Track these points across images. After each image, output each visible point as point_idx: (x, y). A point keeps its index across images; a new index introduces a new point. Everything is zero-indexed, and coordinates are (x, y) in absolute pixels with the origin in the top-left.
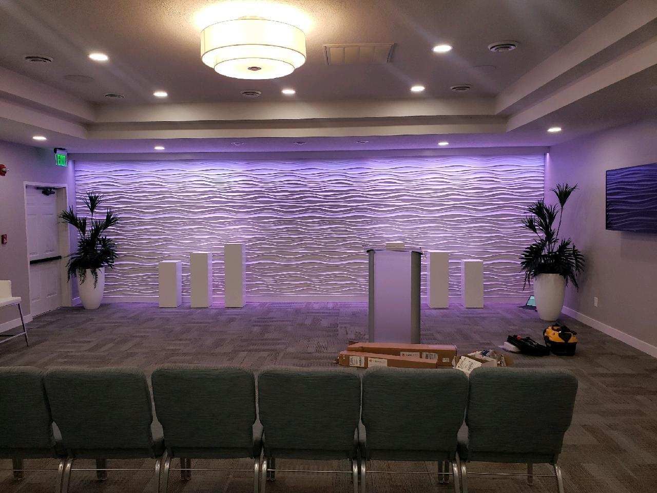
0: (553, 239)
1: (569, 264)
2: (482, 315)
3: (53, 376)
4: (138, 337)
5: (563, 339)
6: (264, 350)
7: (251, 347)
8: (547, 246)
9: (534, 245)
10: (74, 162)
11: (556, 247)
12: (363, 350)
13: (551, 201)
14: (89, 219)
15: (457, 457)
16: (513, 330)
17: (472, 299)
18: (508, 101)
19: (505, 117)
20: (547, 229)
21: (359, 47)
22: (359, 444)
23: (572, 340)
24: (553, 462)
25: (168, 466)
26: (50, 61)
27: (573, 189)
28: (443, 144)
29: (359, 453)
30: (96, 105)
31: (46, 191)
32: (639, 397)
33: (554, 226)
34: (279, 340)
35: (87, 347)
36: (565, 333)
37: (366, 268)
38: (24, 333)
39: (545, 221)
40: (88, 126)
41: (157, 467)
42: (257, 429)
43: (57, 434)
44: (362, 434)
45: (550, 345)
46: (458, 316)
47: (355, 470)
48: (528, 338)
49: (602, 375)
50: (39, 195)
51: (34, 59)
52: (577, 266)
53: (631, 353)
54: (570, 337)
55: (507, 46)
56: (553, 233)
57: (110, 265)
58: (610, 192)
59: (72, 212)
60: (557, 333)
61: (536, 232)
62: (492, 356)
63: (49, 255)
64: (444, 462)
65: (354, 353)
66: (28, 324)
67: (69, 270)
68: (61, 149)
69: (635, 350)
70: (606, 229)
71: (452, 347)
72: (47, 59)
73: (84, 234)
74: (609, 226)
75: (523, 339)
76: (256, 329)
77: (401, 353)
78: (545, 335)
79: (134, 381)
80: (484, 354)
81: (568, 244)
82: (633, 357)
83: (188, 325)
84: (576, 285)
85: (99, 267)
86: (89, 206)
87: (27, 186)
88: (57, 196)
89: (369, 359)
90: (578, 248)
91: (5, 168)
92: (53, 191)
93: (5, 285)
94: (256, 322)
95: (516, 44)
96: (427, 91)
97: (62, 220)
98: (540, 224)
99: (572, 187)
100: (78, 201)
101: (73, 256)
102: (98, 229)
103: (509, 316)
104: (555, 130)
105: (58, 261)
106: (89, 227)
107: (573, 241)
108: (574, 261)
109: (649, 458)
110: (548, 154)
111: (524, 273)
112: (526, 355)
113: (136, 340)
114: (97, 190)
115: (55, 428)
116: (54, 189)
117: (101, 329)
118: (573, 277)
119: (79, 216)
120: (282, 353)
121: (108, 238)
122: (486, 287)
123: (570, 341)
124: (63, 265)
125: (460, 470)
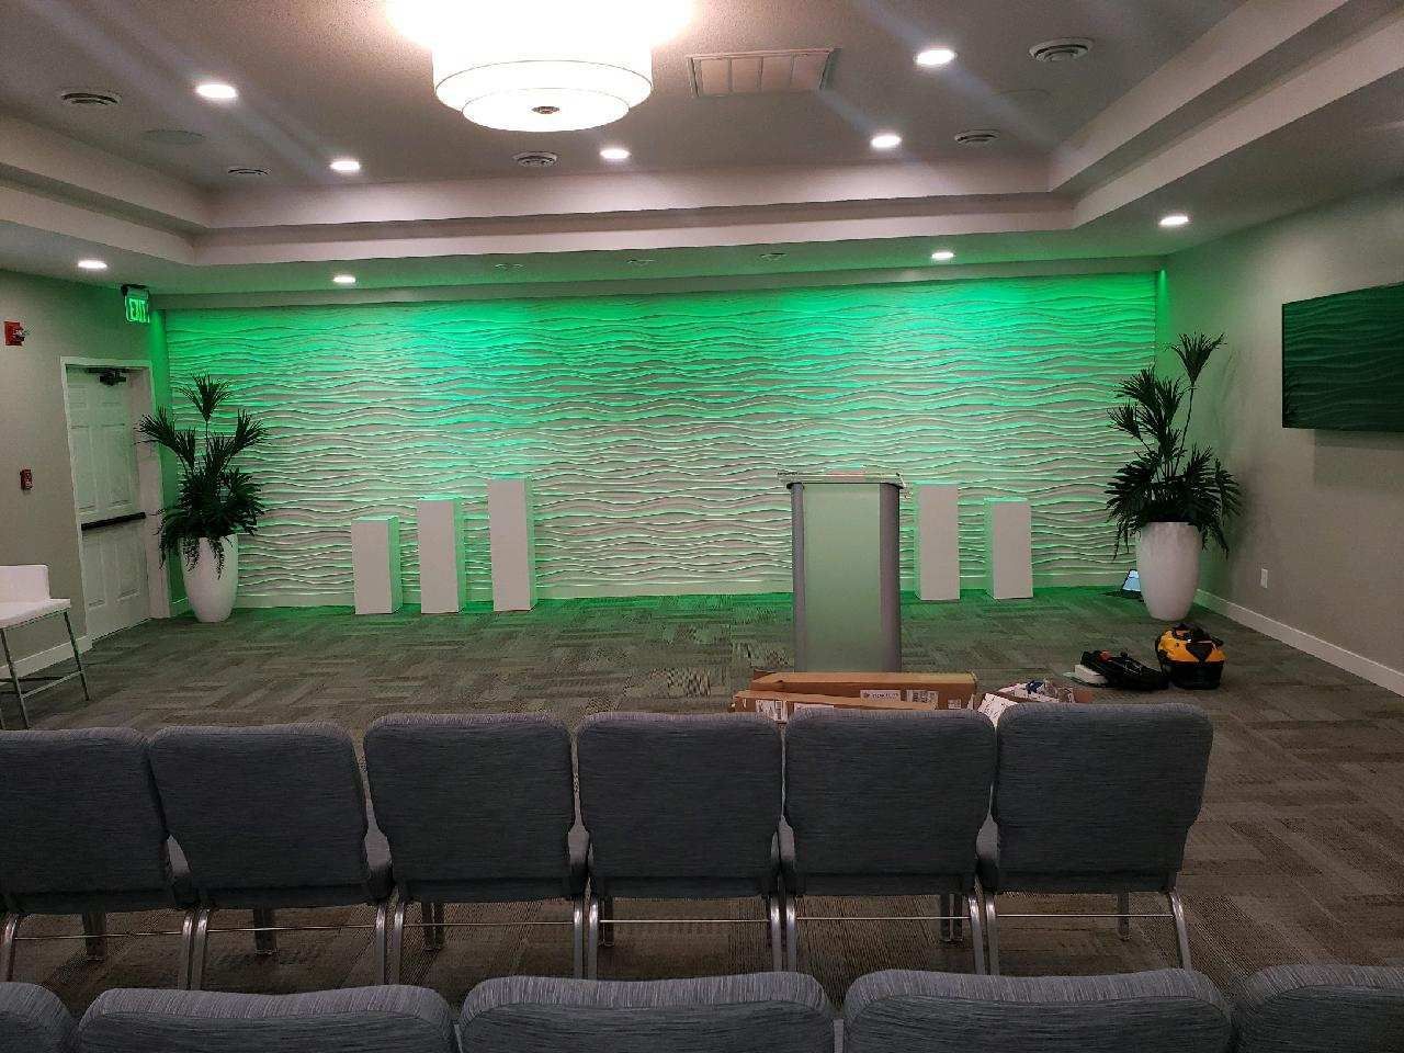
0: (1175, 450)
1: (1209, 502)
2: (1030, 613)
3: (172, 747)
4: (316, 675)
5: (1194, 654)
6: (579, 695)
7: (554, 689)
8: (1163, 466)
9: (1134, 463)
10: (164, 314)
11: (1181, 467)
12: (784, 688)
13: (1171, 371)
14: (201, 433)
15: (977, 887)
16: (1093, 641)
17: (1012, 582)
18: (1075, 163)
19: (1070, 195)
20: (1160, 427)
21: (762, 58)
22: (782, 867)
23: (1215, 656)
24: (1166, 888)
25: (401, 919)
26: (115, 101)
27: (1215, 344)
28: (942, 256)
29: (782, 883)
30: (210, 192)
31: (109, 377)
32: (1348, 767)
33: (1177, 423)
34: (610, 673)
35: (213, 700)
36: (1199, 641)
37: (786, 522)
38: (79, 673)
39: (1158, 412)
40: (193, 236)
41: (380, 921)
42: (578, 841)
43: (178, 860)
44: (786, 843)
45: (1168, 669)
46: (979, 616)
47: (775, 915)
48: (1124, 656)
49: (1274, 725)
50: (94, 386)
51: (80, 98)
52: (1226, 505)
53: (1333, 680)
54: (1209, 649)
55: (1070, 48)
56: (1175, 437)
57: (249, 529)
58: (1290, 348)
59: (164, 420)
60: (1182, 643)
61: (1139, 437)
62: (1050, 692)
63: (120, 510)
64: (952, 897)
65: (765, 693)
66: (85, 655)
67: (163, 542)
68: (136, 287)
69: (1343, 673)
70: (1284, 426)
71: (968, 678)
72: (110, 99)
73: (191, 465)
74: (1288, 421)
75: (1112, 658)
76: (559, 653)
77: (862, 693)
78: (1160, 648)
79: (329, 752)
80: (1031, 689)
81: (1205, 459)
82: (1338, 688)
83: (417, 648)
84: (1224, 545)
85: (226, 532)
86: (198, 405)
87: (68, 367)
88: (131, 386)
89: (797, 706)
90: (1226, 467)
91: (21, 329)
92: (121, 375)
93: (37, 574)
94: (559, 637)
95: (1089, 44)
96: (905, 145)
97: (145, 437)
98: (1149, 420)
99: (1213, 340)
100: (174, 395)
101: (170, 512)
102: (221, 452)
103: (1086, 613)
104: (1174, 221)
105: (140, 523)
106: (200, 453)
107: (1216, 454)
108: (1219, 496)
109: (1366, 884)
110: (1163, 272)
111: (1114, 523)
112: (1119, 690)
113: (312, 681)
114: (215, 371)
115: (174, 848)
116: (124, 370)
117: (237, 662)
118: (1216, 529)
119: (180, 428)
120: (616, 700)
121: (241, 472)
122: (1036, 554)
123: (1209, 659)
124: (151, 531)
125: (983, 910)
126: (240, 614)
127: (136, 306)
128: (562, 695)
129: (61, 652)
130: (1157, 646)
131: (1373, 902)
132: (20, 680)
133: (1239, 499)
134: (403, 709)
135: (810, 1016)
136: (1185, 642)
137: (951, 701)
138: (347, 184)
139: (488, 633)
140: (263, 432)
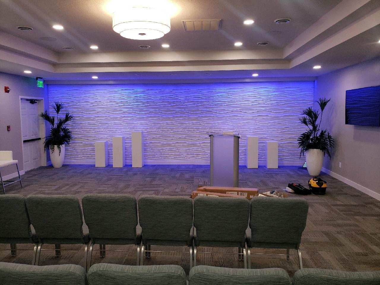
0: (317, 129)
1: (326, 144)
2: (276, 172)
3: (31, 200)
4: (83, 183)
5: (318, 185)
6: (152, 190)
7: (144, 189)
8: (313, 134)
9: (306, 133)
10: (48, 85)
11: (319, 134)
12: (205, 190)
13: (317, 108)
14: (56, 117)
15: (246, 246)
16: (292, 181)
17: (272, 164)
19: (289, 59)
20: (313, 123)
21: (202, 21)
23: (324, 186)
24: (297, 248)
25: (92, 248)
26: (31, 29)
28: (255, 75)
30: (58, 53)
31: (32, 102)
32: (357, 217)
33: (317, 122)
34: (160, 185)
35: (54, 188)
36: (320, 182)
38: (19, 180)
39: (312, 119)
40: (54, 65)
41: (86, 249)
42: (139, 230)
43: (33, 231)
45: (311, 189)
46: (263, 173)
47: (191, 251)
48: (300, 185)
49: (339, 205)
50: (28, 104)
51: (22, 28)
52: (330, 144)
53: (356, 194)
54: (322, 184)
55: (285, 21)
56: (317, 126)
57: (68, 143)
58: (348, 103)
59: (47, 113)
60: (315, 182)
61: (307, 126)
62: (276, 194)
63: (34, 137)
65: (201, 192)
66: (22, 176)
67: (45, 146)
68: (40, 78)
69: (359, 192)
70: (346, 124)
71: (255, 190)
73: (53, 126)
75: (296, 186)
76: (148, 179)
77: (227, 192)
80: (271, 193)
81: (325, 132)
82: (358, 196)
83: (110, 176)
84: (329, 155)
85: (62, 144)
86: (56, 110)
87: (21, 99)
88: (38, 104)
89: (209, 195)
90: (331, 134)
91: (9, 88)
92: (36, 101)
93: (9, 153)
94: (148, 175)
95: (290, 20)
96: (243, 45)
97: (41, 118)
98: (310, 121)
99: (328, 100)
100: (49, 107)
101: (47, 138)
102: (61, 123)
103: (292, 173)
104: (317, 67)
105: (39, 141)
106: (56, 122)
107: (328, 130)
108: (328, 142)
109: (357, 249)
110: (316, 81)
111: (300, 149)
113: (81, 184)
114: (61, 101)
115: (32, 227)
116: (36, 100)
117: (62, 179)
118: (328, 151)
119: (51, 115)
120: (161, 192)
121: (66, 128)
122: (279, 156)
123: (322, 187)
124: (42, 143)
125: (247, 252)
126: (64, 166)
127: (40, 84)
128: (147, 190)
129: (15, 175)
130: (309, 183)
131: (358, 254)
132: (3, 181)
133: (334, 143)
134: (104, 192)
135: (179, 277)
136: (316, 182)
137: (251, 196)
138: (94, 52)
139: (130, 173)
140: (72, 117)
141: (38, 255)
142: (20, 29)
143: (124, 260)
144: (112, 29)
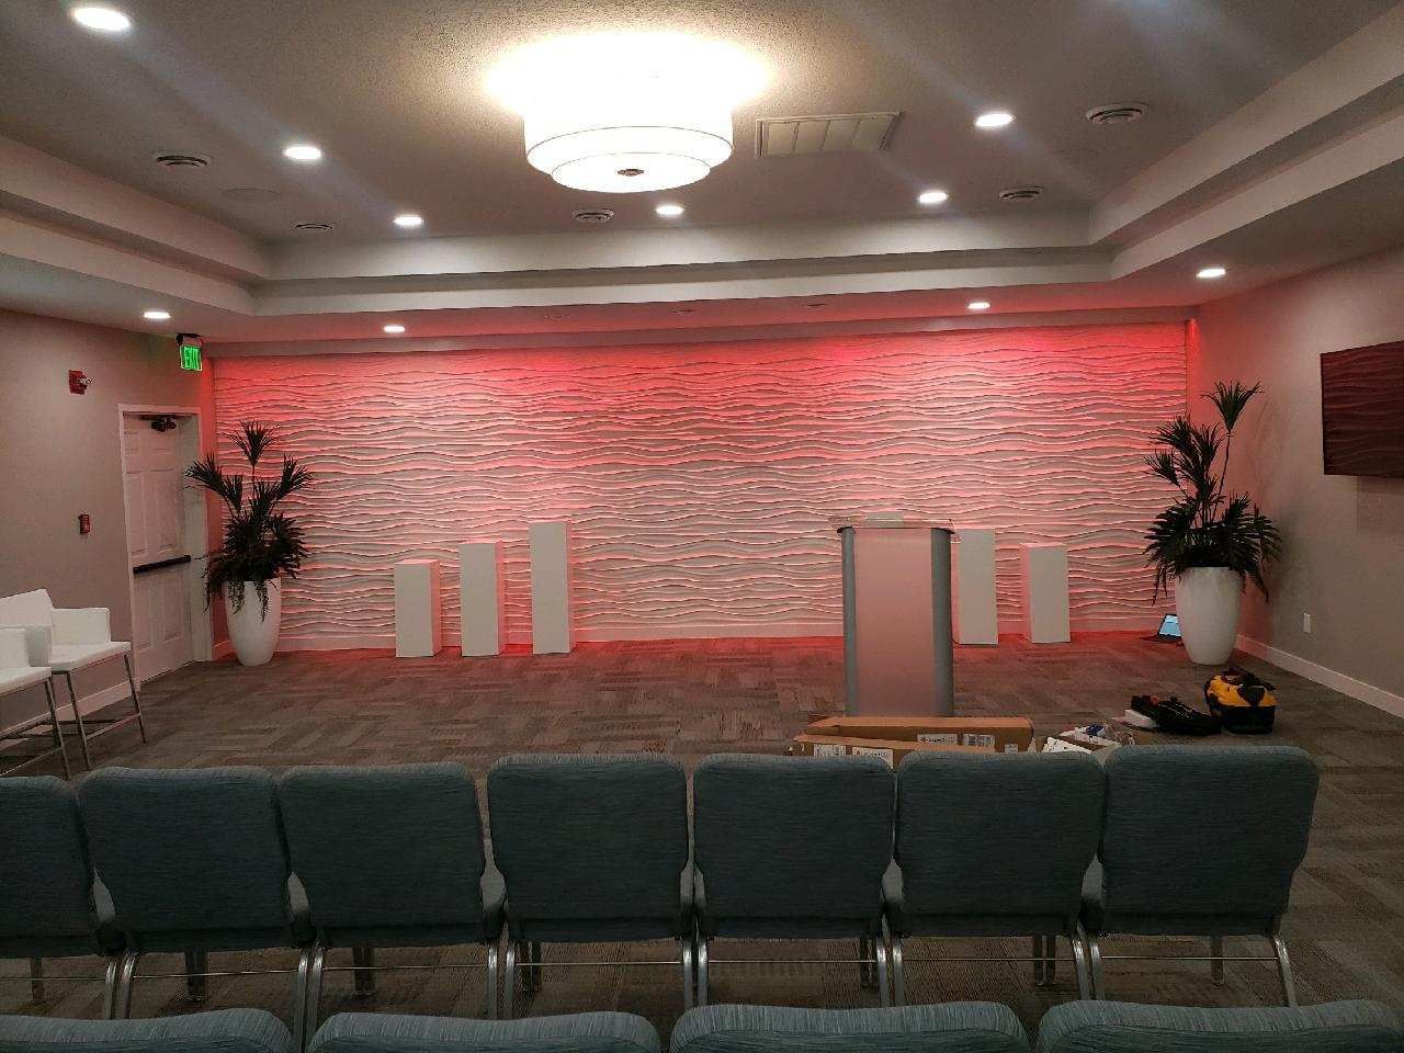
0: (1212, 497)
1: (1249, 548)
2: (1068, 657)
4: (368, 718)
5: (1247, 699)
6: (637, 738)
7: (606, 733)
8: (1201, 512)
9: (1173, 508)
10: (214, 361)
11: (1218, 513)
12: (841, 732)
13: (1207, 418)
14: (248, 478)
15: (1081, 928)
16: (1139, 684)
17: (1049, 626)
18: (1120, 217)
19: (1111, 248)
20: (1198, 473)
21: (828, 121)
23: (1267, 700)
24: (1269, 930)
25: (512, 959)
26: (205, 162)
27: (1251, 393)
28: (979, 306)
31: (160, 423)
33: (1215, 470)
34: (658, 716)
35: (266, 740)
36: (1250, 685)
37: (836, 566)
38: (137, 716)
39: (1195, 460)
41: (493, 961)
43: (298, 897)
45: (1219, 713)
46: (1020, 661)
47: (882, 957)
48: (1174, 700)
49: (1334, 770)
50: (146, 433)
51: (174, 160)
52: (1266, 551)
53: (1386, 726)
54: (1261, 694)
55: (1125, 112)
56: (1213, 483)
57: (292, 573)
58: (1330, 395)
59: (212, 464)
60: (1234, 688)
61: (1177, 484)
62: (1109, 735)
63: (167, 555)
64: (1045, 937)
65: (820, 739)
67: (209, 585)
68: (189, 335)
69: (1392, 719)
70: (1325, 473)
71: (1023, 723)
72: (201, 161)
73: (239, 512)
74: (1330, 467)
75: (1164, 703)
76: (605, 696)
77: (920, 737)
78: (1209, 692)
80: (1092, 732)
81: (1243, 506)
82: (1392, 734)
83: (464, 691)
84: (1265, 590)
85: (271, 576)
86: (246, 452)
87: (125, 414)
88: (181, 432)
89: (855, 750)
90: (1265, 512)
91: (84, 377)
92: (173, 421)
93: (98, 617)
94: (604, 681)
95: (1144, 108)
96: (950, 201)
97: (193, 482)
98: (1186, 466)
99: (1249, 389)
100: (220, 440)
101: (216, 556)
102: (265, 499)
103: (1125, 657)
104: (1212, 273)
105: (185, 566)
106: (248, 496)
107: (1254, 500)
108: (1258, 541)
110: (1193, 321)
111: (1153, 567)
112: (1172, 734)
113: (364, 724)
114: (263, 418)
115: (295, 886)
116: (175, 416)
117: (286, 705)
118: (1256, 574)
119: (228, 473)
120: (672, 743)
121: (285, 516)
122: (1073, 599)
123: (1261, 704)
124: (197, 574)
125: (1087, 952)
126: (280, 657)
127: (191, 356)
128: (617, 739)
129: (119, 692)
130: (1206, 691)
132: (61, 723)
133: (1278, 543)
136: (1237, 687)
137: (1007, 746)
138: (407, 238)
139: (532, 676)
140: (308, 477)
141: (314, 990)
142: (167, 162)
143: (616, 998)
144: (523, 155)
